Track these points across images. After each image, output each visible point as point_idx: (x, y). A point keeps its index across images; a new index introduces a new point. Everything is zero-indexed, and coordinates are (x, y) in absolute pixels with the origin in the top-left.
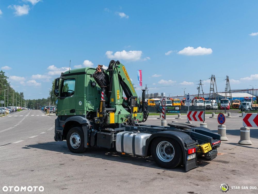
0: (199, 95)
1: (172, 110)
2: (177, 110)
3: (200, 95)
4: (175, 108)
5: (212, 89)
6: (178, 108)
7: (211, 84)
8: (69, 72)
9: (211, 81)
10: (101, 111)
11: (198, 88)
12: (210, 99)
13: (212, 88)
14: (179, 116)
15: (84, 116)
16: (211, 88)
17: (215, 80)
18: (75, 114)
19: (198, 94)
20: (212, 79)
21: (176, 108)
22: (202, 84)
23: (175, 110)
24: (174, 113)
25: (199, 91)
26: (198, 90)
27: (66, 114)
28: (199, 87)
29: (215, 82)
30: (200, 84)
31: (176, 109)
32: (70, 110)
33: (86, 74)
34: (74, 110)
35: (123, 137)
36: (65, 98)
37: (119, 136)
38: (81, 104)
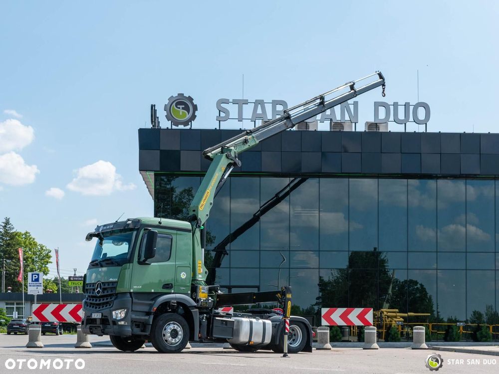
8: (160, 223)
18: (173, 291)
27: (153, 291)
32: (163, 284)
34: (172, 284)
35: (251, 323)
36: (150, 264)
37: (246, 322)
38: (185, 277)
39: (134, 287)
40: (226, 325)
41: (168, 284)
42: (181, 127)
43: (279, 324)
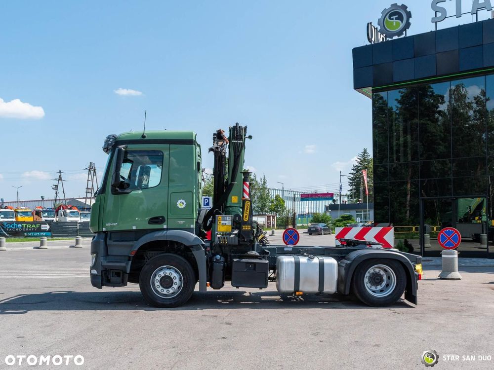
0: (56, 200)
1: (34, 231)
2: (45, 231)
3: (59, 200)
4: (40, 227)
5: (90, 191)
6: (46, 227)
7: (88, 180)
8: (143, 136)
9: (89, 174)
10: (247, 218)
11: (54, 187)
12: (86, 210)
13: (89, 189)
14: (77, 242)
15: (190, 230)
16: (87, 188)
17: (95, 172)
18: (165, 227)
19: (54, 198)
20: (90, 171)
21: (42, 226)
22: (63, 179)
23: (39, 230)
24: (37, 236)
25: (56, 193)
26: (55, 191)
27: (134, 228)
28: (57, 186)
29: (95, 176)
30: (59, 180)
31: (42, 228)
32: (149, 218)
33: (195, 144)
34: (163, 217)
35: (297, 265)
36: (129, 193)
37: (288, 263)
38: (184, 205)
39: (107, 225)
40: (255, 269)
41: (157, 218)
42: (395, 38)
43: (351, 264)
